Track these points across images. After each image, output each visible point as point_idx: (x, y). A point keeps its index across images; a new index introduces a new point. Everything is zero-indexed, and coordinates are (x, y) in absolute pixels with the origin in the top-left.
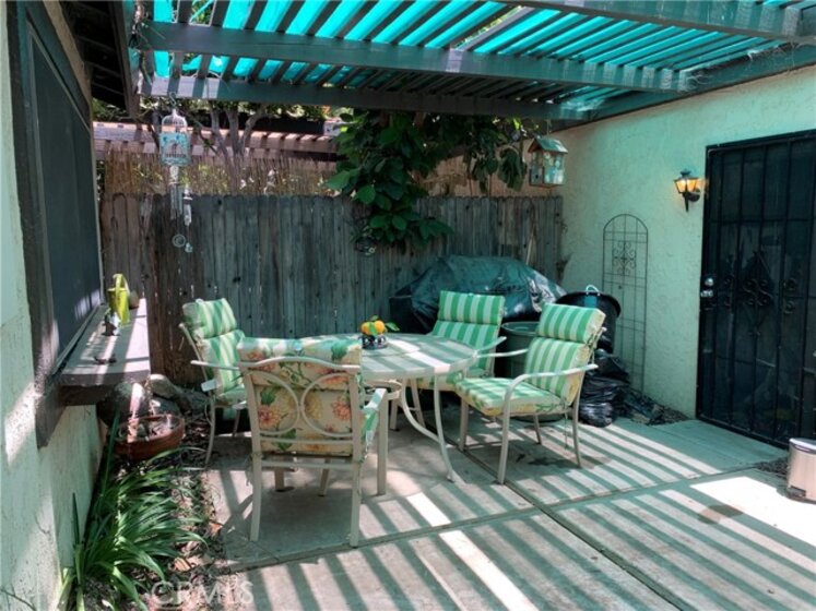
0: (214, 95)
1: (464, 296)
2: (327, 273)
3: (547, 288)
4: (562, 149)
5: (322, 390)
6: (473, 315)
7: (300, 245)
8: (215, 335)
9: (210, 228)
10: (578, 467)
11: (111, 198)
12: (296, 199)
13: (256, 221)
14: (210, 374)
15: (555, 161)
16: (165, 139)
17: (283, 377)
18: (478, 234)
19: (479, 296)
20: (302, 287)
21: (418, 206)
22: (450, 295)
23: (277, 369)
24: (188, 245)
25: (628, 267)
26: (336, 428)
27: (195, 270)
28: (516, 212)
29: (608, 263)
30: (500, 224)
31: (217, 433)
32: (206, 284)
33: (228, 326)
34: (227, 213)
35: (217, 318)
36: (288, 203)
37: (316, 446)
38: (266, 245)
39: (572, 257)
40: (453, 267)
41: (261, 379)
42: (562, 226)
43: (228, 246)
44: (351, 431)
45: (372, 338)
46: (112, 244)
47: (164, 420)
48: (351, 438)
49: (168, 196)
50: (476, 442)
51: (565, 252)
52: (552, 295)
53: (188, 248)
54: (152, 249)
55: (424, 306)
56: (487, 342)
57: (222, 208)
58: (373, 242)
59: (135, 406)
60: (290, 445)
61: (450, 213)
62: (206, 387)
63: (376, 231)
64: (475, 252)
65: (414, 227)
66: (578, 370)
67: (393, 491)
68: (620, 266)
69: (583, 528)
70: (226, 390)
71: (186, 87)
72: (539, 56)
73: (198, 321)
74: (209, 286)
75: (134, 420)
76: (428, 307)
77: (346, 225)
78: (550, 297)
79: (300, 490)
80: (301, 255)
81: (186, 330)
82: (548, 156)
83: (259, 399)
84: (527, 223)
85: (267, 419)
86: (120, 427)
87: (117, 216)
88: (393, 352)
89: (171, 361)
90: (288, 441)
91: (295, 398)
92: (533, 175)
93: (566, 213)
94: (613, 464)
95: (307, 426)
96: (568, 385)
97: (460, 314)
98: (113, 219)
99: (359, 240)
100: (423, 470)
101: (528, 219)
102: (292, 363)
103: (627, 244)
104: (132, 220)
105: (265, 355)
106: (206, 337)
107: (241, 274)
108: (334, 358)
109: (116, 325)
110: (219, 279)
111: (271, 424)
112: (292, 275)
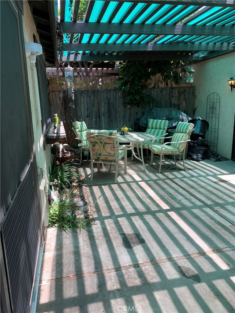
0: (80, 60)
1: (155, 121)
2: (114, 114)
3: (186, 118)
4: (193, 71)
5: (107, 143)
6: (158, 127)
7: (106, 105)
8: (81, 131)
9: (80, 100)
10: (184, 170)
11: (52, 92)
12: (105, 90)
13: (93, 98)
14: (80, 142)
15: (190, 75)
16: (66, 74)
17: (97, 140)
18: (165, 100)
19: (160, 120)
20: (107, 118)
21: (144, 91)
22: (152, 120)
23: (96, 137)
24: (73, 106)
25: (214, 111)
26: (111, 153)
27: (76, 114)
28: (178, 92)
29: (208, 109)
30: (173, 97)
31: (82, 160)
32: (79, 118)
33: (85, 129)
34: (84, 95)
35: (82, 126)
36: (103, 92)
37: (106, 158)
38: (96, 106)
39: (198, 108)
40: (154, 111)
41: (92, 140)
42: (195, 97)
43: (85, 106)
44: (115, 154)
45: (124, 132)
46: (52, 106)
47: (69, 153)
48: (115, 156)
49: (67, 91)
50: (156, 164)
51: (196, 106)
52: (187, 120)
53: (74, 107)
54: (63, 107)
55: (143, 124)
56: (162, 134)
57: (83, 94)
58: (129, 104)
59: (61, 150)
60: (100, 157)
61: (155, 93)
62: (79, 145)
63: (130, 100)
64: (164, 107)
65: (142, 98)
66: (184, 141)
67: (128, 173)
68: (212, 110)
69: (178, 183)
70: (85, 146)
71: (72, 58)
72: (179, 43)
73: (77, 127)
74: (80, 118)
75: (61, 153)
76: (145, 124)
77: (120, 98)
78: (187, 121)
79: (103, 172)
80: (106, 108)
81: (73, 130)
82: (188, 73)
83: (92, 145)
84: (182, 96)
85: (94, 151)
86: (58, 154)
87: (53, 98)
88: (130, 136)
89: (70, 141)
90: (99, 156)
91: (101, 145)
92: (183, 80)
93: (196, 92)
94: (196, 170)
95: (104, 153)
96: (181, 146)
97: (154, 126)
98: (52, 98)
99: (125, 103)
100: (138, 170)
101: (183, 95)
102: (99, 136)
103: (214, 103)
104: (58, 98)
105: (93, 134)
106: (79, 132)
107: (89, 115)
108: (110, 135)
109: (57, 126)
110: (83, 116)
111: (95, 152)
112: (104, 115)
